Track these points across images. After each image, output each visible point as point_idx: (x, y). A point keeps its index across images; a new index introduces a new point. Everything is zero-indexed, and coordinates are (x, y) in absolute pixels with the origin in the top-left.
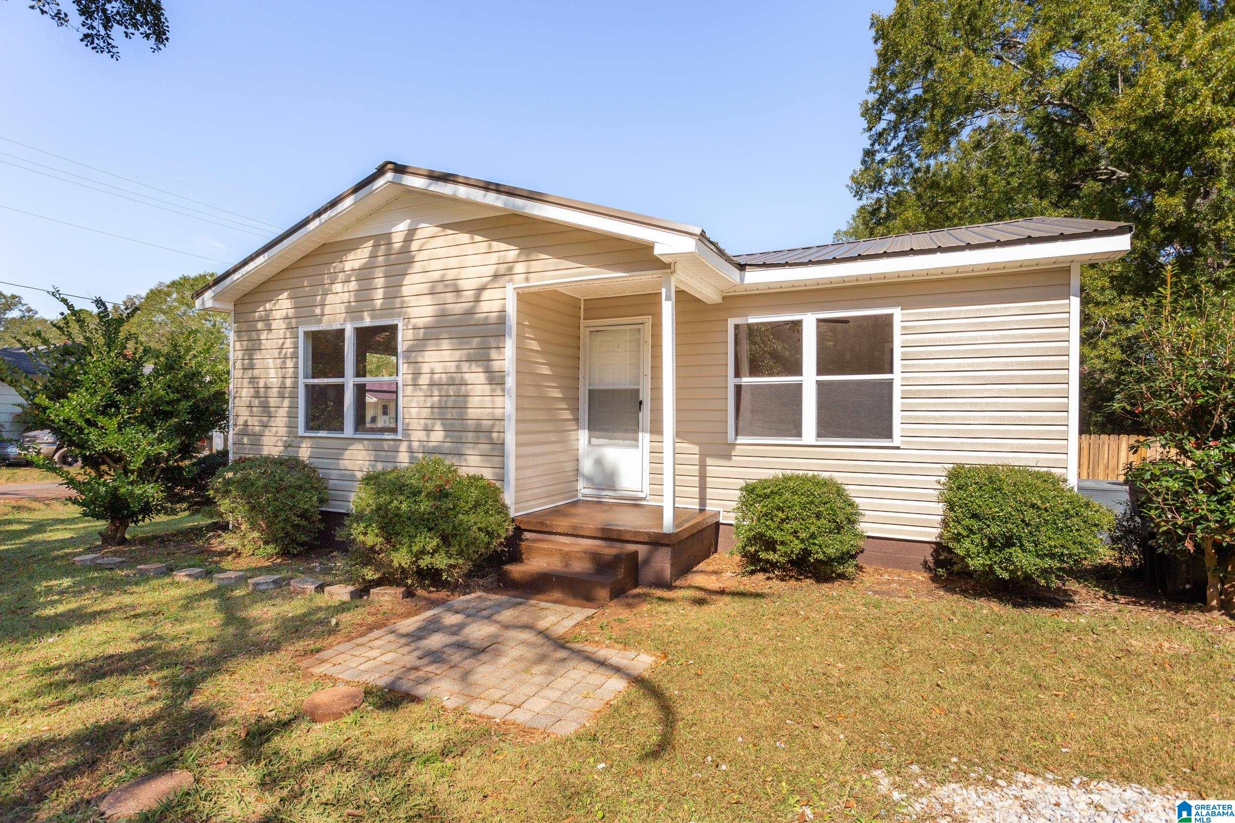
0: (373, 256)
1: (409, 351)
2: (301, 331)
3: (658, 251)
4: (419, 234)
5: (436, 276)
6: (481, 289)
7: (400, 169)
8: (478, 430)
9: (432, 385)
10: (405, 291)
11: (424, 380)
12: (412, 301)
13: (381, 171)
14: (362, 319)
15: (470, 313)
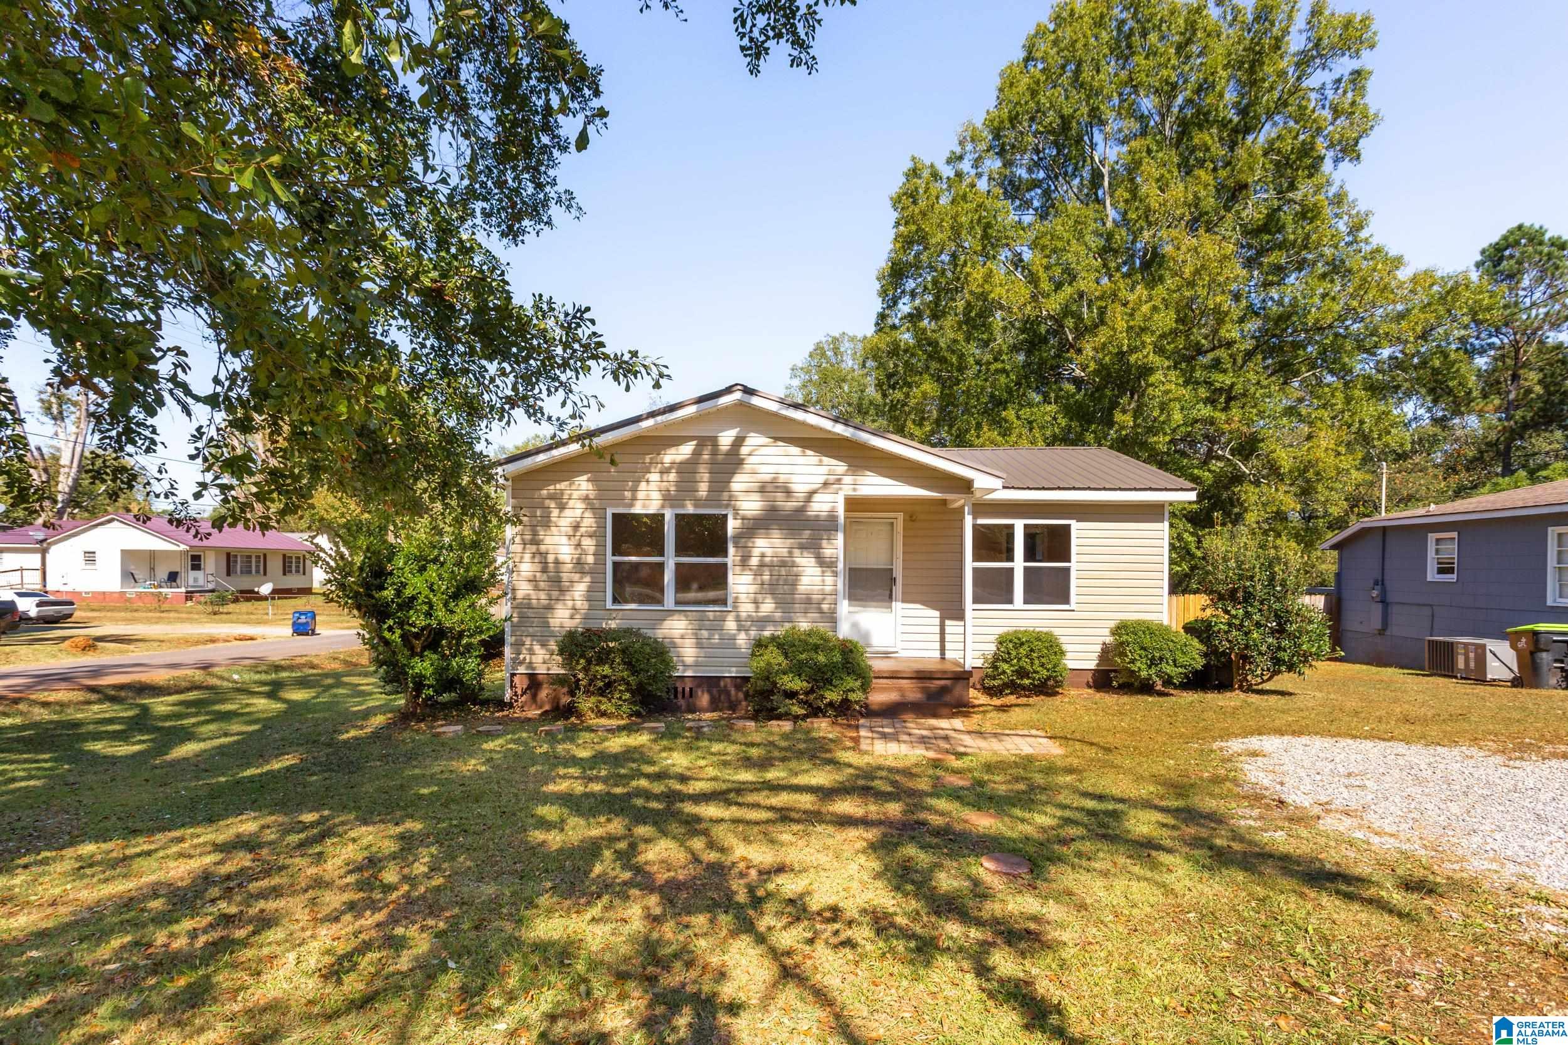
0: (697, 453)
1: (737, 538)
2: (609, 512)
3: (976, 485)
4: (748, 441)
5: (768, 478)
6: (814, 492)
7: (749, 391)
8: (808, 601)
9: (762, 565)
10: (734, 486)
11: (754, 561)
12: (741, 496)
13: (729, 390)
14: (683, 506)
15: (801, 510)
